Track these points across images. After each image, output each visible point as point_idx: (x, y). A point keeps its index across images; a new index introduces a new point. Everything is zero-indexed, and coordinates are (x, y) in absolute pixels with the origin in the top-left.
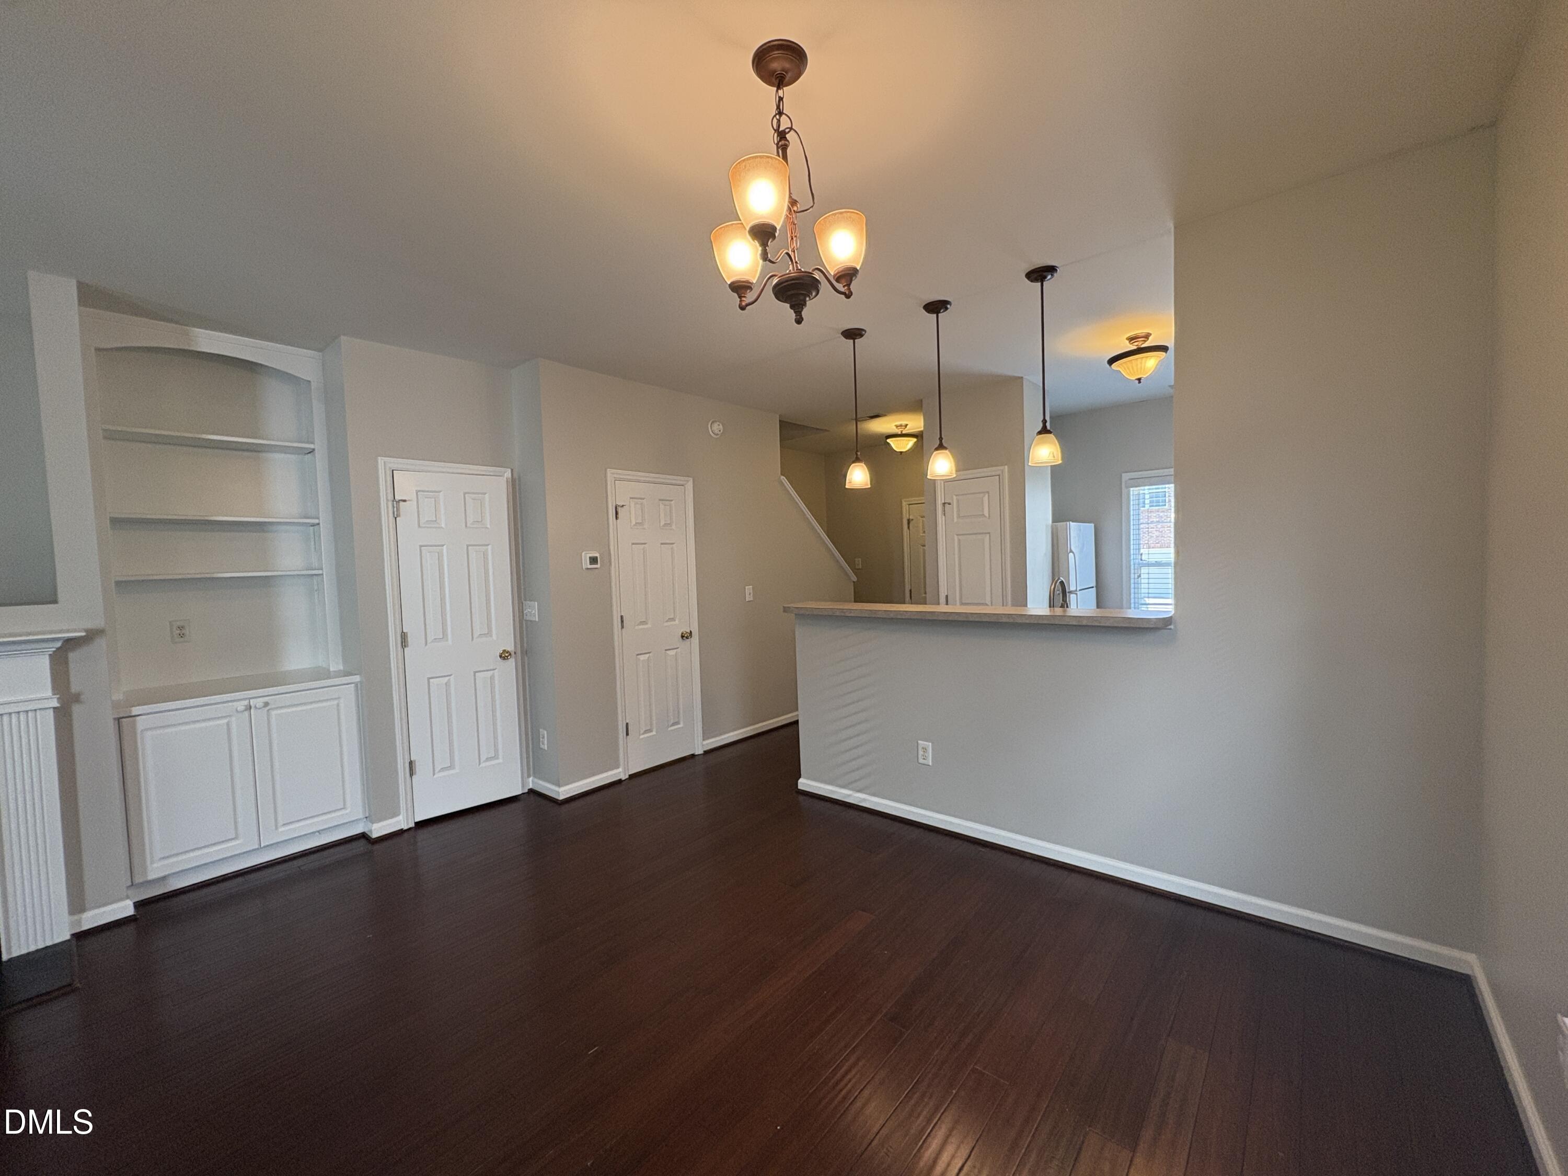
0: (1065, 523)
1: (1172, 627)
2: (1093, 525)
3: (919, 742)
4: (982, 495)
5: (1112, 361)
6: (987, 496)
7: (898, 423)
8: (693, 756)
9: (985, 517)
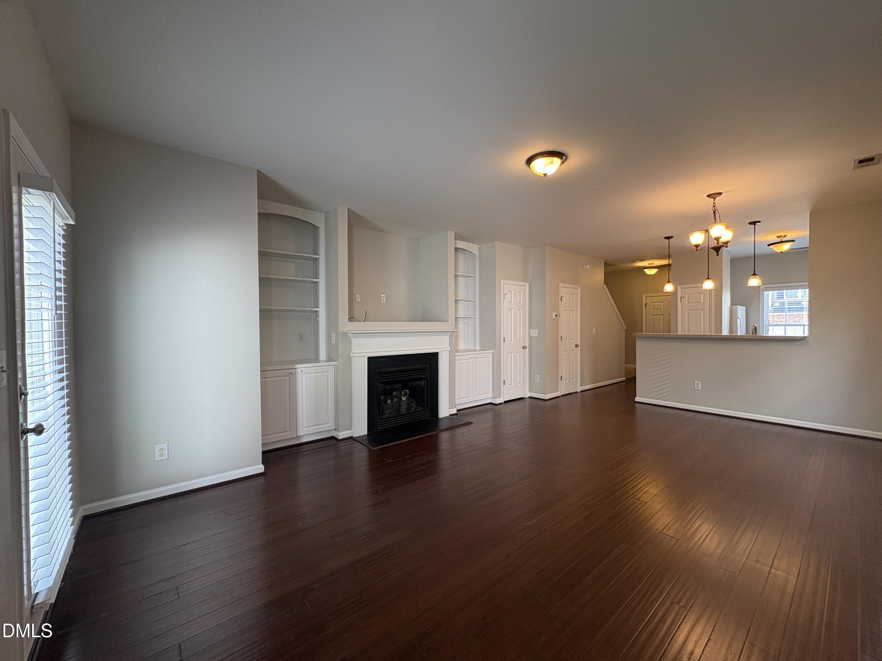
0: (735, 306)
1: (806, 339)
2: (744, 307)
3: (695, 382)
4: (700, 294)
5: (769, 245)
6: (703, 294)
7: (649, 263)
8: (576, 392)
9: (702, 303)
